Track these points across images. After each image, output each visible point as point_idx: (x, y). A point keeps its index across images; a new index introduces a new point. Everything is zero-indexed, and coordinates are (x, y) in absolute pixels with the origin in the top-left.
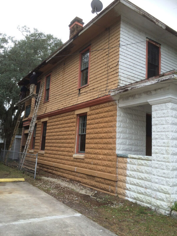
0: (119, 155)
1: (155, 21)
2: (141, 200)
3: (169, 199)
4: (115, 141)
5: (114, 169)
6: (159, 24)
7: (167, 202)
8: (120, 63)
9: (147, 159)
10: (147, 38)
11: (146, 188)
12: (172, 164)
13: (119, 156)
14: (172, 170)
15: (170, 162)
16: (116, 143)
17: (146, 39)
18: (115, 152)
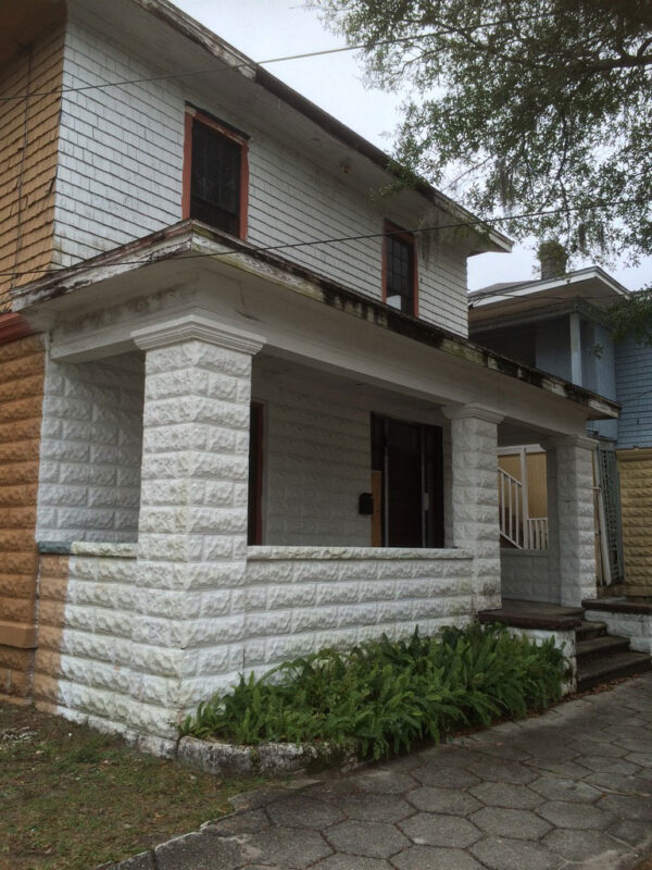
0: (44, 547)
1: (208, 42)
2: (100, 713)
3: (176, 694)
4: (35, 492)
5: (25, 602)
6: (226, 56)
7: (169, 708)
8: (58, 186)
9: (125, 554)
10: (188, 104)
11: (119, 664)
12: (194, 568)
13: (44, 550)
14: (191, 589)
15: (187, 559)
16: (38, 502)
17: (183, 109)
18: (31, 537)
